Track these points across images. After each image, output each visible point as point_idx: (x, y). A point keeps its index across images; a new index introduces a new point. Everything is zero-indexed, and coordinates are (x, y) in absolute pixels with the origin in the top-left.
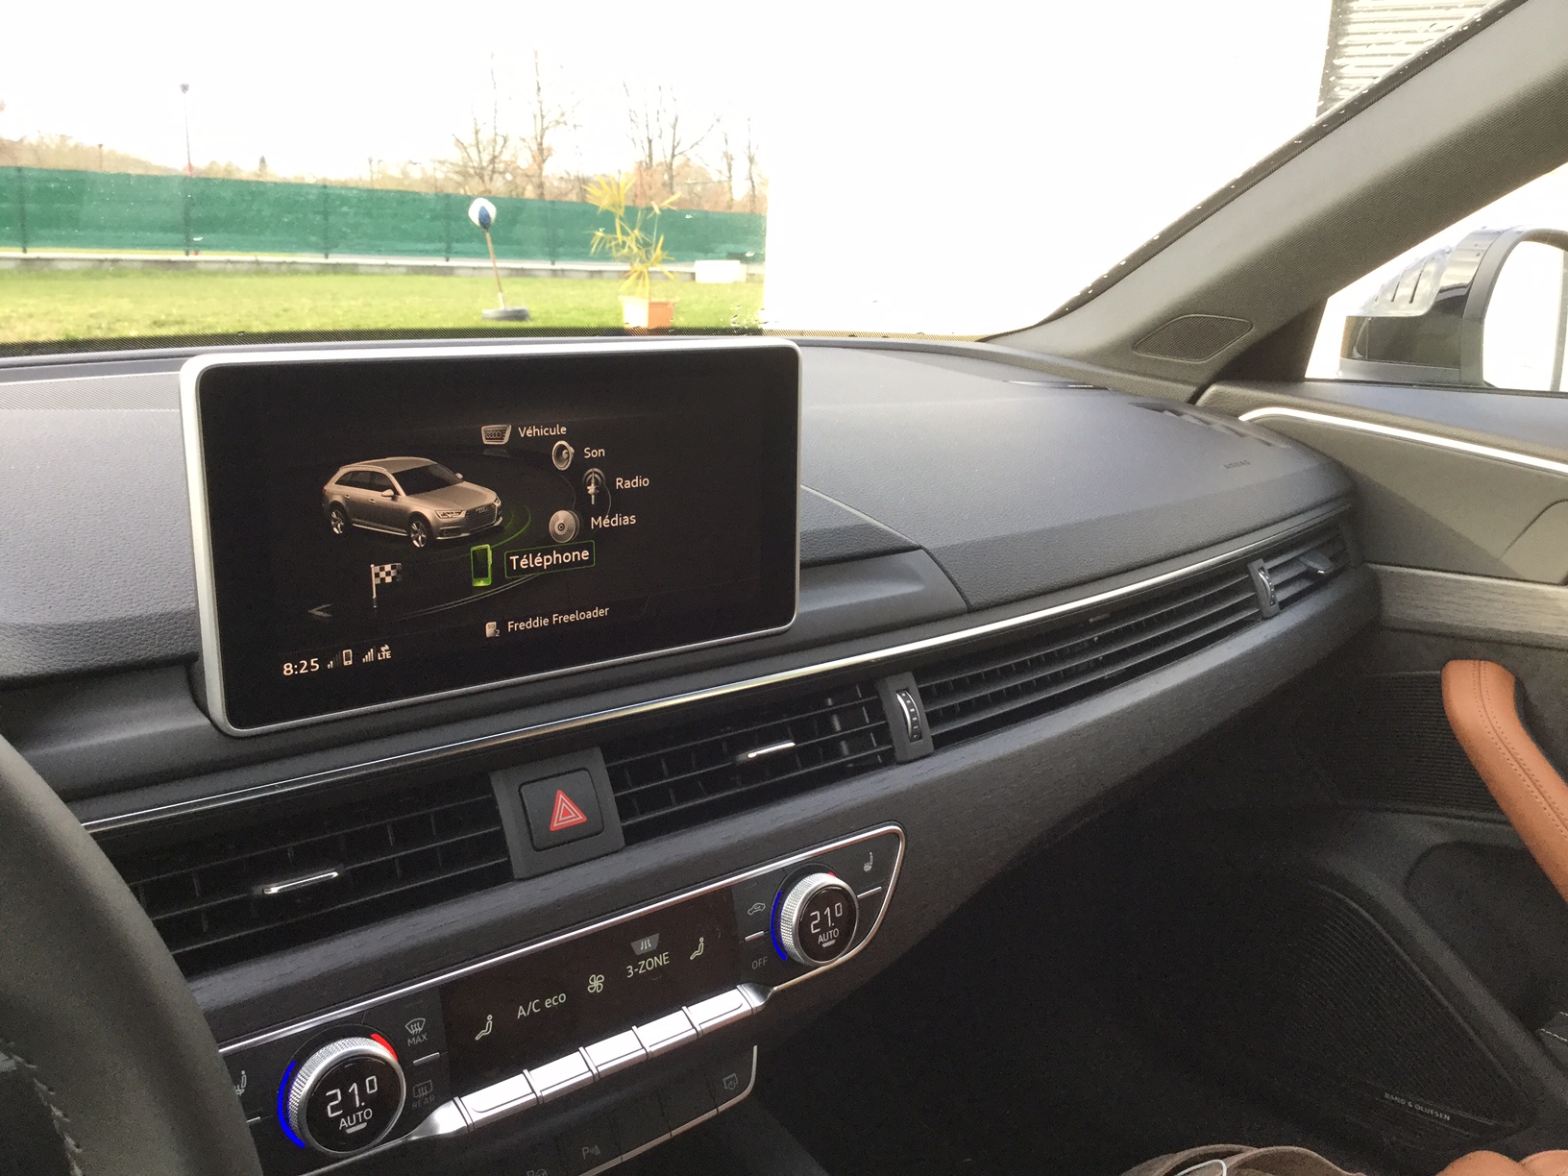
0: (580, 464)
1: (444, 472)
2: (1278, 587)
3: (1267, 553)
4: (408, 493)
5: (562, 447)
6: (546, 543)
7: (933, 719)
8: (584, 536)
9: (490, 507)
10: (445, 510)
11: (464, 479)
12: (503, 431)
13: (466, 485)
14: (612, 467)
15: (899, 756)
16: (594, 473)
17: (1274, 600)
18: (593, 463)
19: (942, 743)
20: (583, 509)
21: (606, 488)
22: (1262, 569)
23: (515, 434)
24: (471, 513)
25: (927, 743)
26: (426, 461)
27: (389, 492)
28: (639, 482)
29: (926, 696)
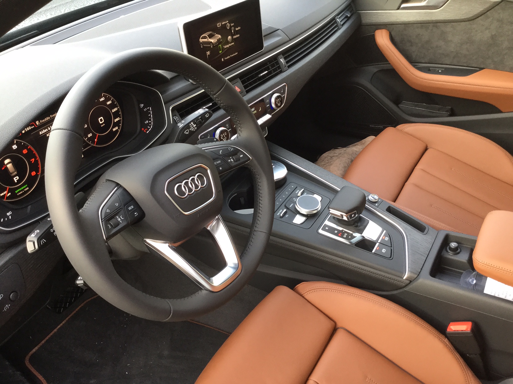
0: (231, 27)
1: (213, 33)
2: (341, 21)
3: (338, 15)
4: (209, 38)
5: (228, 25)
6: (228, 43)
7: (287, 62)
8: (233, 40)
9: (220, 38)
10: (214, 40)
11: (216, 34)
12: (220, 24)
13: (217, 35)
14: (235, 26)
15: (283, 71)
16: (233, 28)
17: (341, 25)
18: (233, 26)
19: (289, 67)
20: (232, 36)
21: (235, 30)
22: (338, 18)
23: (221, 24)
24: (218, 40)
25: (287, 67)
26: (211, 32)
27: (207, 39)
28: (239, 28)
29: (285, 58)
